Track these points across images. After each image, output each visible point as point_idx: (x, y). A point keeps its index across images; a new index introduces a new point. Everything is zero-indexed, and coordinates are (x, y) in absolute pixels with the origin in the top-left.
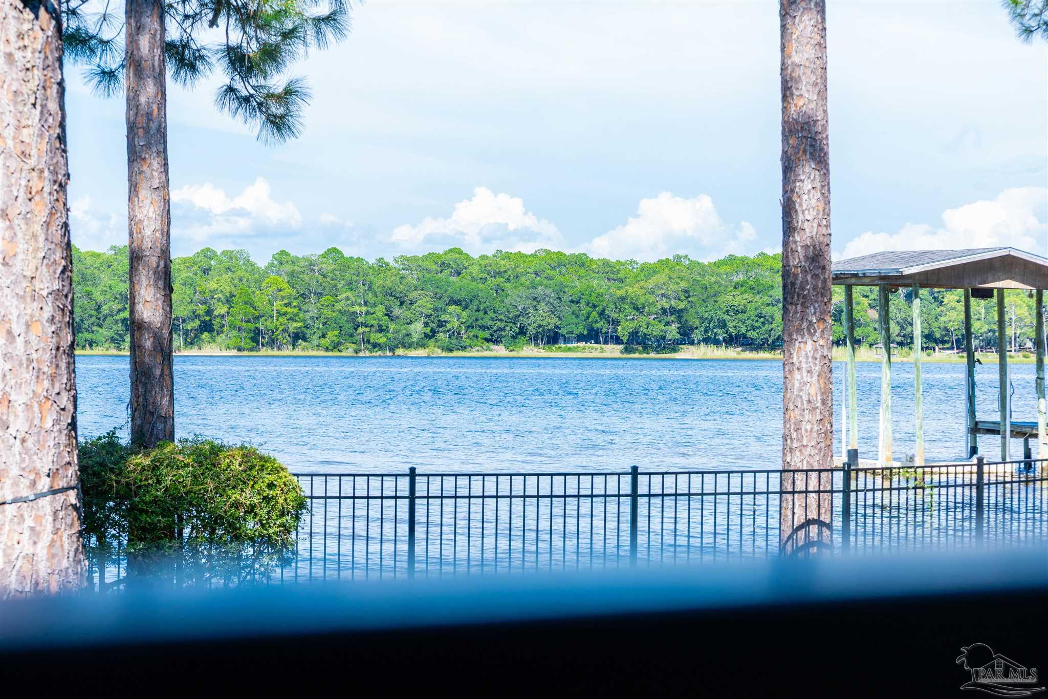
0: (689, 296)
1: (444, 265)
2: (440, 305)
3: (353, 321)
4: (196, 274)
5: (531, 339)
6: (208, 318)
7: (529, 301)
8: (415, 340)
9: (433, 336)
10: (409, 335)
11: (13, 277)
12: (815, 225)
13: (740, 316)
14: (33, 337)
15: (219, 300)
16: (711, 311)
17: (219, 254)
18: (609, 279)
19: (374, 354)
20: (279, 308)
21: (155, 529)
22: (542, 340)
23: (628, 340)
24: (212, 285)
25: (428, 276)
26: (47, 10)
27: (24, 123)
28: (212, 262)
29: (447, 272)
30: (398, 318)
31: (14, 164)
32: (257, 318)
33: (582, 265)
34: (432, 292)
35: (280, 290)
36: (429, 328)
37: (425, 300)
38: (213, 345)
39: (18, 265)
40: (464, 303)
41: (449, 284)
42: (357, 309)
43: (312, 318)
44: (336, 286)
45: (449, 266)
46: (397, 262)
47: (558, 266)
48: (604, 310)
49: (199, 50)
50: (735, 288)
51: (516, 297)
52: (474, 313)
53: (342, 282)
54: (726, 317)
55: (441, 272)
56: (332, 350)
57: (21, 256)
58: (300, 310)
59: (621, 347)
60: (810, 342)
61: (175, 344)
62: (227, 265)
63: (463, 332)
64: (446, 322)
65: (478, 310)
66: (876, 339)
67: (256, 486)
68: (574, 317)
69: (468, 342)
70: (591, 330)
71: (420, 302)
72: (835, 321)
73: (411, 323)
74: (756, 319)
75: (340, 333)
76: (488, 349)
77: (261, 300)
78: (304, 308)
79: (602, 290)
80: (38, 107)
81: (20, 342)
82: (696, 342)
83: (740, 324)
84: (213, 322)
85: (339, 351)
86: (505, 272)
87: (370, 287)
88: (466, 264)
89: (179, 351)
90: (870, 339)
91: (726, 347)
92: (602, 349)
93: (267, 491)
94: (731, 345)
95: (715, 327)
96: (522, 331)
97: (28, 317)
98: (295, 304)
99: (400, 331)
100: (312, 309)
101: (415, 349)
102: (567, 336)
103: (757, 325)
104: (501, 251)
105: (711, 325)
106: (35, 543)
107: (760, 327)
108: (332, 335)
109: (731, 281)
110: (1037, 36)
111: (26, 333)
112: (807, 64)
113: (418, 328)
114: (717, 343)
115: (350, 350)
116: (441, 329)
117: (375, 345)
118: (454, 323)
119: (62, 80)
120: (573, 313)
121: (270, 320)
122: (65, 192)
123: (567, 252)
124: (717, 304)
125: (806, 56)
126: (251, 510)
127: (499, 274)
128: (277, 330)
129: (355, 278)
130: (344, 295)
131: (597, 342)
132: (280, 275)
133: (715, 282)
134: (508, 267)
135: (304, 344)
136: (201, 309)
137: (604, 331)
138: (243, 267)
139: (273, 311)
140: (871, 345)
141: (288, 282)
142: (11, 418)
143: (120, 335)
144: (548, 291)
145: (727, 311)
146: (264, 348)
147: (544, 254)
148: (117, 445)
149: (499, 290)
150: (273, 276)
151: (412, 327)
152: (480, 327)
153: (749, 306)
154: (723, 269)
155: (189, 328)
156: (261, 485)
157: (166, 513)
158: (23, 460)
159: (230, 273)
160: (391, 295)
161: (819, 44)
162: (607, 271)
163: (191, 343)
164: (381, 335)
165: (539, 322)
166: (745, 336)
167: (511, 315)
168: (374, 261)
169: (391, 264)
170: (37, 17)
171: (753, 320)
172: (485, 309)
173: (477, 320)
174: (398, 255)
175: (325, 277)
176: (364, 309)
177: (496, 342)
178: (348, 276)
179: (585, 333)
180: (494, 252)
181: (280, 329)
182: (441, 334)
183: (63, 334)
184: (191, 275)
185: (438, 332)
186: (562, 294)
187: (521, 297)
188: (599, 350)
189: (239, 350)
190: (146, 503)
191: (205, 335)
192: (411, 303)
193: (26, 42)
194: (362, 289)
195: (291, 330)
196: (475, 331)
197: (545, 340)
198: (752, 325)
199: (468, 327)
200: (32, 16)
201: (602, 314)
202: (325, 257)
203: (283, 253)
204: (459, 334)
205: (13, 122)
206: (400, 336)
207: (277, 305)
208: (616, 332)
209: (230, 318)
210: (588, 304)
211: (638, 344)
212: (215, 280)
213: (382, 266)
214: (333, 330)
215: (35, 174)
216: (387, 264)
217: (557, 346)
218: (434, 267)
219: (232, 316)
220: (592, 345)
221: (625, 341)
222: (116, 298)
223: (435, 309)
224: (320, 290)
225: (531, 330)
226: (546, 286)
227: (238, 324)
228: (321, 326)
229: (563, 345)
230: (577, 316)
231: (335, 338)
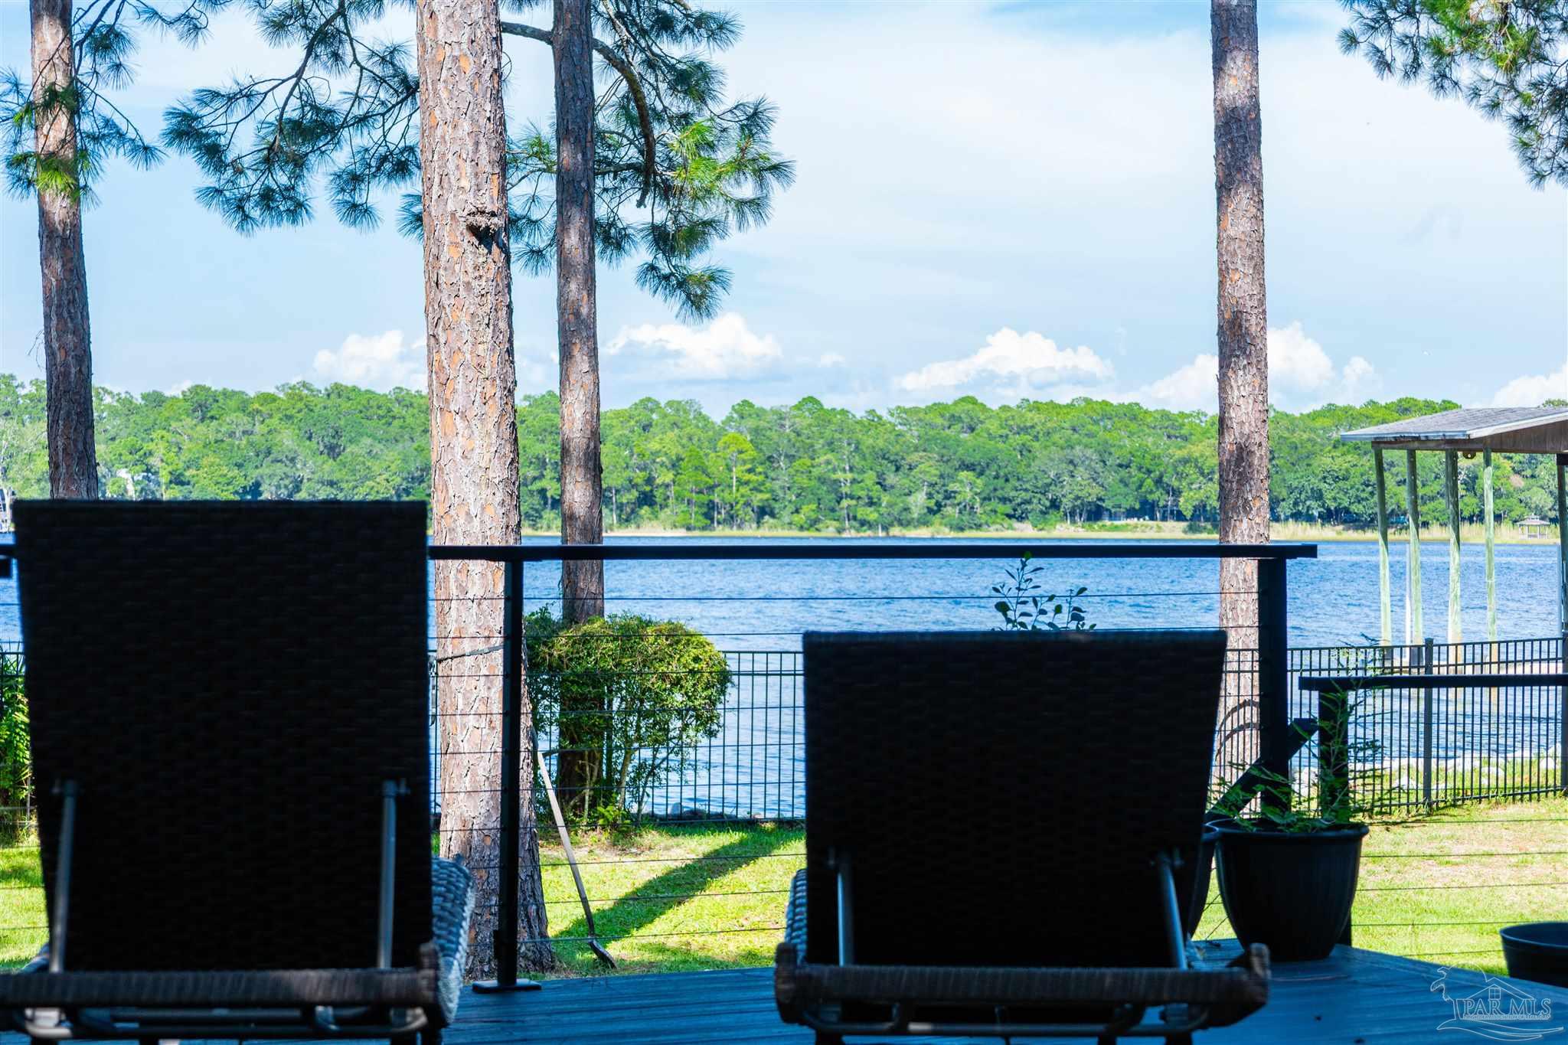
0: (1273, 458)
1: (954, 419)
2: (948, 471)
3: (836, 491)
4: (633, 431)
5: (1066, 515)
6: (648, 489)
7: (1064, 465)
8: (915, 516)
9: (939, 510)
10: (907, 509)
11: (470, 468)
12: (1251, 401)
13: (1341, 484)
14: (486, 518)
15: (662, 464)
16: (1302, 477)
17: (662, 405)
18: (1169, 437)
19: (862, 534)
20: (740, 475)
21: (586, 699)
22: (1081, 515)
23: (1193, 516)
24: (654, 445)
25: (932, 433)
26: (498, 245)
27: (480, 340)
28: (654, 416)
29: (958, 427)
30: (892, 487)
31: (471, 374)
32: (711, 488)
33: (1134, 418)
34: (938, 454)
35: (741, 452)
36: (933, 501)
37: (927, 464)
38: (655, 523)
39: (475, 457)
40: (978, 468)
41: (958, 443)
42: (840, 475)
43: (782, 488)
44: (812, 446)
45: (960, 420)
46: (892, 415)
47: (1102, 420)
48: (1161, 477)
49: (624, 229)
50: (1335, 447)
51: (1046, 461)
52: (992, 481)
53: (821, 441)
54: (1323, 486)
55: (949, 428)
56: (808, 529)
57: (478, 451)
58: (767, 477)
59: (1184, 525)
60: (1245, 520)
61: (605, 522)
62: (672, 419)
63: (977, 505)
64: (955, 492)
65: (997, 477)
66: (1522, 514)
67: (682, 660)
68: (1121, 485)
69: (984, 518)
70: (1144, 502)
71: (922, 467)
72: (1467, 490)
73: (910, 494)
74: (1361, 488)
75: (818, 507)
76: (1010, 528)
77: (715, 464)
78: (772, 474)
79: (1159, 451)
80: (492, 327)
81: (476, 521)
82: (1282, 517)
83: (1341, 495)
84: (655, 493)
85: (817, 530)
86: (1032, 427)
87: (857, 448)
88: (982, 417)
89: (612, 530)
90: (1514, 515)
91: (1323, 525)
92: (1159, 527)
93: (693, 664)
94: (1329, 522)
95: (1308, 498)
96: (1055, 505)
97: (483, 501)
98: (760, 469)
99: (896, 504)
100: (783, 474)
101: (915, 527)
102: (1113, 510)
103: (1364, 495)
104: (1028, 401)
105: (1303, 497)
106: (489, 688)
107: (1367, 499)
108: (809, 509)
109: (1329, 439)
110: (1551, 182)
111: (482, 514)
112: (1243, 238)
113: (919, 501)
114: (1310, 519)
115: (831, 529)
116: (948, 502)
117: (863, 523)
118: (966, 494)
119: (511, 302)
120: (1121, 481)
121: (727, 491)
122: (513, 396)
123: (1115, 400)
124: (1310, 468)
125: (1242, 229)
126: (677, 683)
127: (1023, 430)
128: (737, 503)
129: (837, 436)
130: (823, 459)
131: (1152, 518)
132: (741, 433)
133: (1309, 440)
134: (1036, 420)
135: (772, 521)
136: (639, 477)
137: (1161, 504)
138: (694, 422)
139: (732, 478)
140: (1515, 521)
141: (751, 441)
142: (470, 585)
143: (537, 511)
144: (1089, 452)
145: (1325, 478)
146: (721, 527)
147: (1083, 404)
148: (550, 620)
149: (1025, 450)
150: (732, 432)
151: (911, 499)
152: (1000, 499)
153: (1352, 471)
154: (1319, 423)
155: (625, 501)
156: (687, 659)
157: (596, 684)
158: (479, 619)
159: (676, 431)
160: (884, 458)
161: (1256, 217)
162: (1166, 424)
163: (627, 520)
164: (872, 509)
165: (1076, 492)
166: (1347, 511)
167: (1040, 484)
168: (864, 414)
169: (884, 418)
170: (490, 252)
171: (1358, 490)
172: (1006, 475)
173: (995, 490)
174: (893, 406)
175: (798, 435)
176: (849, 476)
177: (1021, 519)
178: (828, 433)
179: (1137, 506)
180: (1018, 402)
181: (741, 502)
182: (949, 509)
183: (511, 515)
184: (627, 432)
185: (945, 505)
186: (1106, 455)
187: (1052, 460)
188: (1155, 529)
189: (689, 529)
190: (578, 675)
191: (645, 511)
192: (910, 469)
193: (481, 272)
194: (847, 450)
195: (756, 504)
196: (994, 504)
197: (1084, 516)
198: (1357, 496)
199: (984, 499)
200: (486, 251)
201: (1159, 481)
202: (799, 409)
203: (745, 403)
204: (972, 508)
205: (470, 339)
206: (895, 511)
207: (738, 471)
208: (1177, 505)
209: (677, 488)
210: (1140, 469)
211: (1207, 520)
212: (657, 438)
213: (874, 421)
214: (809, 503)
215: (488, 382)
216: (880, 418)
217: (1100, 523)
218: (939, 421)
219: (679, 485)
220: (1145, 523)
221: (1188, 517)
222: (531, 463)
223: (942, 476)
224: (793, 453)
225: (1067, 503)
226: (1086, 446)
227: (687, 495)
228: (794, 498)
229: (1107, 522)
230: (1126, 485)
231: (812, 514)
